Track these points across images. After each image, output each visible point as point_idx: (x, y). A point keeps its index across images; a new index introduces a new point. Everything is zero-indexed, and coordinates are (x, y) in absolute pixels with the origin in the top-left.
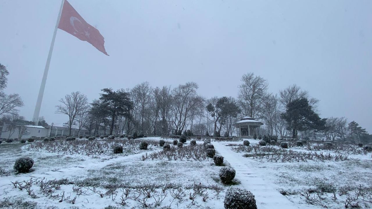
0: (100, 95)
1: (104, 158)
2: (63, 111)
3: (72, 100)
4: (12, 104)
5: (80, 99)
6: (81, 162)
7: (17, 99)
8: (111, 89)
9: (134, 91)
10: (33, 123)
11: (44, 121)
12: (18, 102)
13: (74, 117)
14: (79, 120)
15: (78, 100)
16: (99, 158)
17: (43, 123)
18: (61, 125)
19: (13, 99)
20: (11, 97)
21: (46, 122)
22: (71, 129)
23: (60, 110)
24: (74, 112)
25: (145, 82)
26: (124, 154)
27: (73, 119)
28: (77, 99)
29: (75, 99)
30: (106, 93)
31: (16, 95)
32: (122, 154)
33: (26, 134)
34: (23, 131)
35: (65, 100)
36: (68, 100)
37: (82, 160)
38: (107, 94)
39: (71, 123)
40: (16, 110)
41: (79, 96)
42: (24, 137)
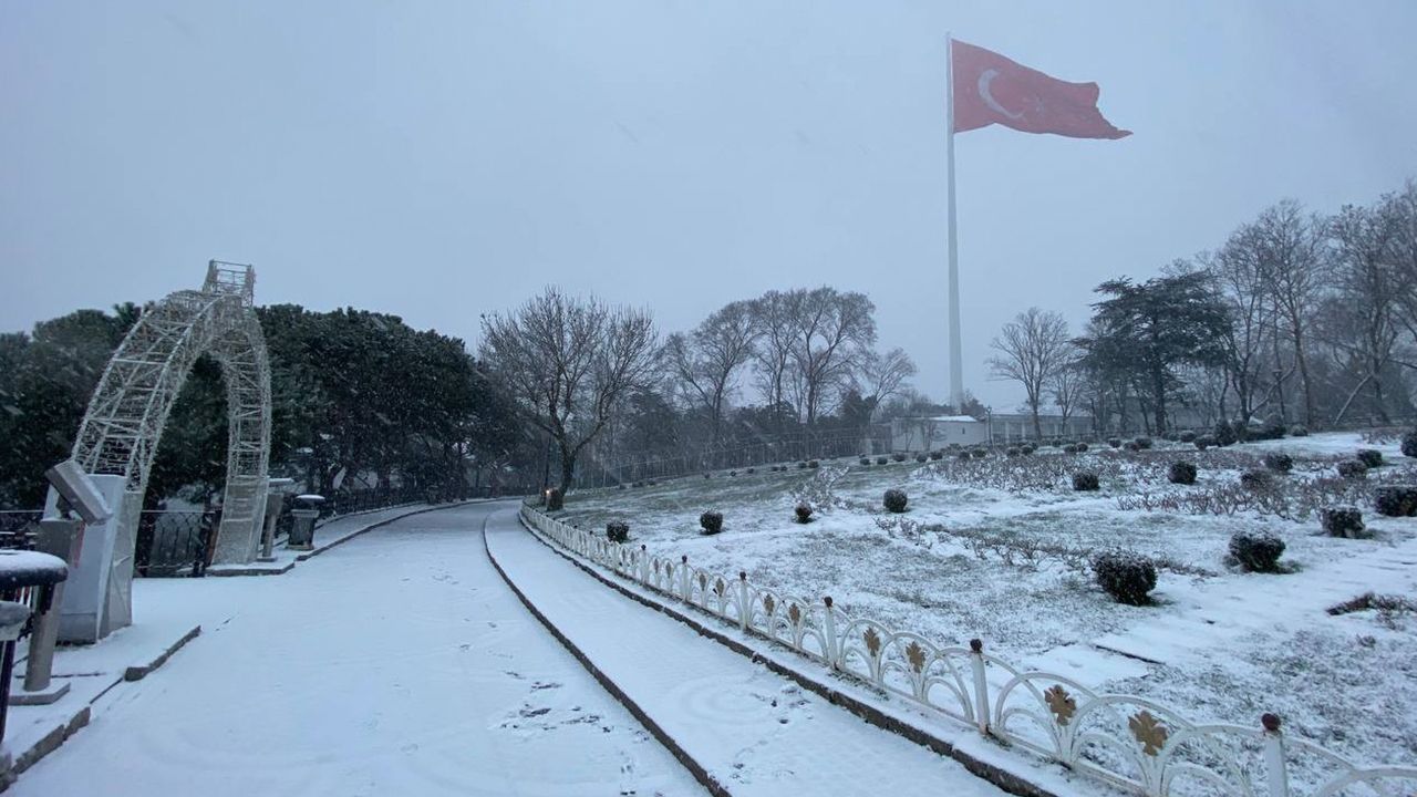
0: (1091, 308)
1: (1041, 498)
2: (1005, 371)
3: (1023, 336)
4: (896, 374)
5: (1045, 328)
6: (990, 504)
7: (901, 361)
8: (1124, 280)
9: (1234, 255)
10: (949, 410)
11: (975, 401)
12: (906, 367)
13: (1038, 384)
14: (1056, 390)
15: (1039, 331)
16: (1030, 498)
17: (972, 408)
18: (1012, 411)
19: (894, 362)
20: (890, 357)
21: (980, 403)
22: (1037, 419)
23: (998, 371)
24: (1037, 368)
25: (1277, 204)
26: (1101, 493)
27: (1037, 390)
28: (1035, 331)
29: (1031, 332)
30: (1111, 297)
31: (897, 353)
32: (1093, 493)
33: (939, 438)
34: (931, 434)
35: (1004, 341)
36: (1013, 337)
37: (994, 501)
38: (1117, 298)
39: (1034, 401)
40: (906, 385)
41: (1040, 318)
42: (936, 446)
